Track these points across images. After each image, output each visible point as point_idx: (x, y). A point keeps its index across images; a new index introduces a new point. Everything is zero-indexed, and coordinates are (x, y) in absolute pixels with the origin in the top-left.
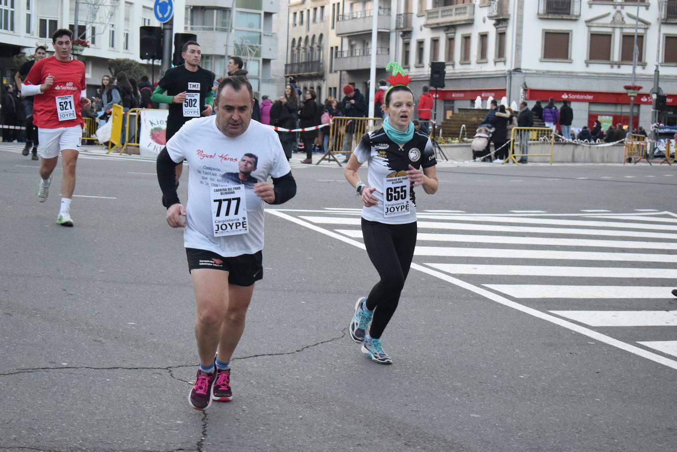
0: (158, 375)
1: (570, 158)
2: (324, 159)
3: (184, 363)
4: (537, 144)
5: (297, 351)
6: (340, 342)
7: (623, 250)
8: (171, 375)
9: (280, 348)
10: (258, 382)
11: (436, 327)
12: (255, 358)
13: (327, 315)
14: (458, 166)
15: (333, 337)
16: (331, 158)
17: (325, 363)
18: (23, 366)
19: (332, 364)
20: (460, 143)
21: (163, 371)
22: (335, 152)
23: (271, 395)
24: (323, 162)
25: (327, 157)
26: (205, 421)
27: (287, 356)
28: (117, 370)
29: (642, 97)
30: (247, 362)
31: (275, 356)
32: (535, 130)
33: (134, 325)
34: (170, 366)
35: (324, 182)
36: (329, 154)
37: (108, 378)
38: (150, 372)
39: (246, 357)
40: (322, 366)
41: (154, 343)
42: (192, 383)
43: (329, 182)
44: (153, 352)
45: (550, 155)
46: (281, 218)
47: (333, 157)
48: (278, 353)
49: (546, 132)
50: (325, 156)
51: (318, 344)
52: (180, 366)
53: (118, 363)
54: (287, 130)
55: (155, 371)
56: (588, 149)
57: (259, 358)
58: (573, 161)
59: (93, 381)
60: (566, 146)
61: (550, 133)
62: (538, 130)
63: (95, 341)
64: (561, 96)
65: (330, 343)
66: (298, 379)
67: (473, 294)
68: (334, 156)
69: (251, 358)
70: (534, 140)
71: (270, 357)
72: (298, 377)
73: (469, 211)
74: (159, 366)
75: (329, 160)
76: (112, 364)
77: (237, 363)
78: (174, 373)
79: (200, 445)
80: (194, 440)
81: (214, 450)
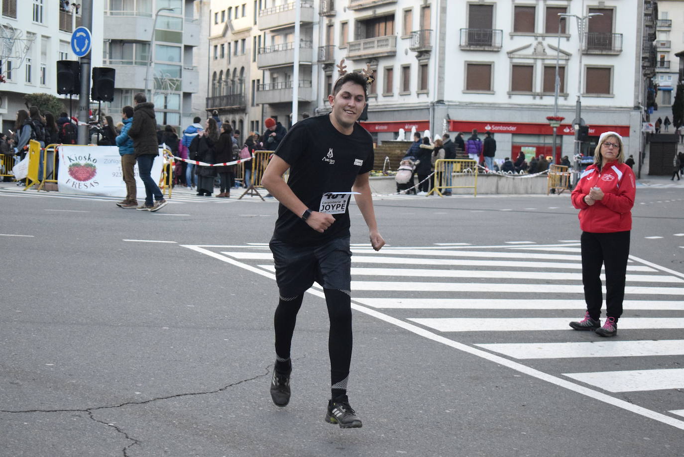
0: (77, 417)
1: (494, 189)
2: (246, 193)
3: (104, 404)
4: (461, 176)
5: (220, 390)
6: (263, 380)
7: (548, 282)
8: (91, 417)
9: (203, 387)
10: (180, 423)
11: (361, 363)
12: (177, 398)
13: (250, 352)
14: (382, 199)
15: (257, 375)
16: (254, 192)
17: (249, 401)
19: (256, 403)
20: (384, 175)
21: (83, 413)
22: (258, 186)
23: (193, 435)
24: (246, 196)
25: (250, 191)
27: (210, 395)
28: (34, 413)
29: (565, 128)
30: (169, 402)
31: (198, 396)
32: (459, 162)
33: (52, 367)
34: (90, 407)
35: (247, 217)
36: (252, 188)
37: (26, 422)
38: (69, 414)
39: (168, 397)
40: (246, 405)
41: (73, 384)
42: (112, 425)
43: (251, 217)
44: (72, 393)
45: (474, 186)
46: (203, 254)
47: (256, 191)
48: (201, 392)
49: (470, 164)
50: (248, 190)
51: (242, 382)
52: (100, 408)
53: (36, 408)
54: (209, 165)
55: (74, 413)
56: (512, 180)
57: (181, 397)
58: (497, 193)
59: (10, 425)
60: (490, 178)
61: (473, 164)
62: (462, 162)
63: (11, 383)
64: (484, 127)
65: (253, 381)
66: (221, 418)
67: (398, 328)
68: (258, 190)
69: (173, 398)
70: (458, 172)
71: (192, 396)
72: (221, 416)
74: (78, 408)
75: (252, 195)
76: (30, 408)
77: (159, 403)
78: (95, 413)
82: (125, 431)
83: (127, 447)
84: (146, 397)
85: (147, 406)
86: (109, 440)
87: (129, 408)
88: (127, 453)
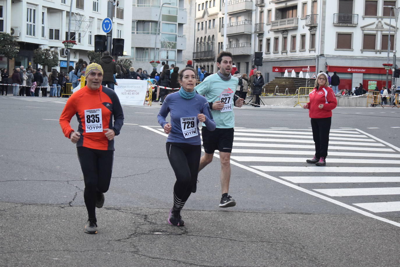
3: (75, 180)
5: (125, 177)
6: (145, 174)
9: (118, 176)
13: (146, 165)
15: (143, 173)
17: (134, 181)
18: (9, 179)
19: (137, 181)
20: (274, 95)
21: (65, 182)
26: (76, 196)
27: (120, 178)
28: (46, 181)
33: (59, 168)
34: (69, 180)
37: (42, 184)
38: (59, 182)
40: (132, 182)
41: (65, 173)
42: (76, 185)
44: (63, 176)
46: (148, 129)
51: (135, 175)
53: (48, 180)
54: (171, 89)
55: (62, 182)
59: (36, 184)
63: (41, 172)
65: (141, 174)
74: (64, 180)
78: (69, 183)
79: (70, 203)
80: (68, 201)
81: (75, 204)
82: (80, 188)
83: (78, 192)
86: (72, 190)
88: (77, 194)
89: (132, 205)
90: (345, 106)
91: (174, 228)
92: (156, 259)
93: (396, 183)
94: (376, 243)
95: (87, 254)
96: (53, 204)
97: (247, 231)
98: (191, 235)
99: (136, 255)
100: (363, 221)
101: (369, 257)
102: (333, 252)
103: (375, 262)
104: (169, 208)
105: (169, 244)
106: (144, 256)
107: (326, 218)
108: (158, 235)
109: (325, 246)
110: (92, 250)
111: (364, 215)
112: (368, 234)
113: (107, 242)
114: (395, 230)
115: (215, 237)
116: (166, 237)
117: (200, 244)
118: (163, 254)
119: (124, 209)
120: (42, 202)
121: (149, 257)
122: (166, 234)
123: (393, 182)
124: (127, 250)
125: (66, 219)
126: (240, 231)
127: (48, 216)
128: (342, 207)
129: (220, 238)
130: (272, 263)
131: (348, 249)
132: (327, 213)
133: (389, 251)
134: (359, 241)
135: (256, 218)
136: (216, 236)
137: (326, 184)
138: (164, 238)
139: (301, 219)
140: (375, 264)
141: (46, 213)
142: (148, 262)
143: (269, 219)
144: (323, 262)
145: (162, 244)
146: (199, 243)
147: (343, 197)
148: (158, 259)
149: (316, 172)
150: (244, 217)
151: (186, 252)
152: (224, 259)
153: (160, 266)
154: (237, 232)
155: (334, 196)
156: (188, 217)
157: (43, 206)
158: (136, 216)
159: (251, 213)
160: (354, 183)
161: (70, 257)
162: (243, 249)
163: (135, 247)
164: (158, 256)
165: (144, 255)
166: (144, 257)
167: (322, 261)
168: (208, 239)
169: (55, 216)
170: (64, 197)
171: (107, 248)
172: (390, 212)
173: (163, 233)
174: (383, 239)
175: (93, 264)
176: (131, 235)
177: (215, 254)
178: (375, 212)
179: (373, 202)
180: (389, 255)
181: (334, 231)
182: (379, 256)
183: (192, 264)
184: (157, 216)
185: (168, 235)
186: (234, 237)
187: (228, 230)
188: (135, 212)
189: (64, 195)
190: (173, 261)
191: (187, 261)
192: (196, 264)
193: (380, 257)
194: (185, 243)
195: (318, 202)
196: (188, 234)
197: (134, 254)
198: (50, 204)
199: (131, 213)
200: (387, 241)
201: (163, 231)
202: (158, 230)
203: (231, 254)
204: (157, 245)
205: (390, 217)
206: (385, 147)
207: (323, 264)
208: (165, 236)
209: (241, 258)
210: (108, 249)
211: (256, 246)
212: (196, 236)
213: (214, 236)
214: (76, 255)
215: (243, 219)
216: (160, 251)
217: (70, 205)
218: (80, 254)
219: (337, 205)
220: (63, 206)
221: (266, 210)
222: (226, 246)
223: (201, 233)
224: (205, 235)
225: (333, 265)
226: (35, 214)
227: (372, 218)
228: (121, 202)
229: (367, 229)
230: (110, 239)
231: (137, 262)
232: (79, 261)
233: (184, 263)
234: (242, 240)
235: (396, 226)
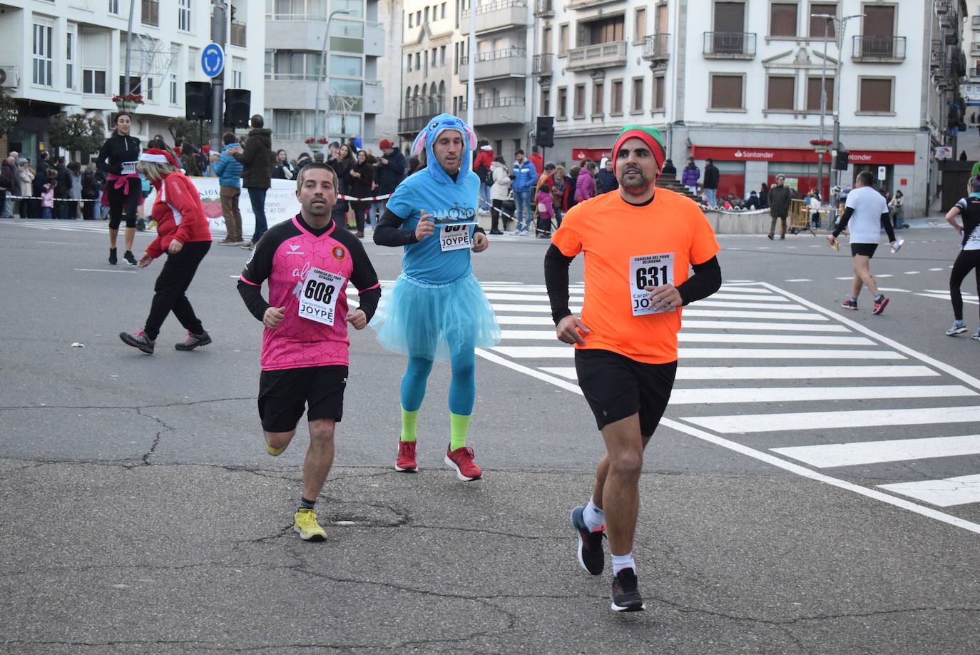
0: (126, 412)
3: (153, 404)
8: (139, 412)
9: (249, 394)
10: (215, 418)
12: (222, 401)
18: (5, 405)
21: (132, 409)
28: (90, 409)
30: (212, 404)
34: (140, 406)
37: (80, 414)
38: (119, 410)
39: (213, 401)
41: (131, 390)
42: (155, 417)
44: (128, 396)
52: (148, 406)
53: (92, 405)
54: (356, 199)
55: (124, 409)
57: (225, 401)
59: (66, 416)
63: (76, 388)
69: (218, 401)
73: (527, 283)
74: (129, 406)
76: (87, 405)
77: (203, 404)
78: (141, 411)
79: (146, 457)
80: (142, 453)
81: (157, 459)
82: (164, 422)
83: (161, 432)
84: (193, 401)
85: (191, 407)
86: (147, 428)
87: (175, 407)
88: (160, 435)
89: (284, 459)
90: (734, 233)
91: (382, 511)
92: (345, 583)
93: (860, 401)
94: (830, 537)
95: (189, 574)
96: (108, 461)
97: (543, 515)
98: (421, 526)
99: (300, 574)
100: (796, 488)
101: (818, 568)
102: (737, 558)
103: (830, 579)
104: (367, 465)
105: (373, 546)
106: (319, 575)
107: (715, 481)
108: (346, 526)
109: (718, 546)
110: (201, 564)
111: (797, 474)
112: (810, 515)
113: (232, 545)
114: (866, 505)
115: (474, 530)
116: (365, 531)
117: (441, 547)
118: (361, 571)
119: (267, 470)
120: (81, 457)
121: (331, 578)
122: (363, 525)
123: (853, 400)
124: (280, 562)
125: (139, 494)
126: (529, 516)
127: (98, 488)
128: (747, 456)
129: (485, 531)
130: (604, 585)
131: (770, 550)
132: (717, 471)
133: (860, 553)
134: (791, 533)
135: (560, 484)
136: (475, 528)
137: (709, 407)
138: (360, 533)
139: (660, 486)
140: (831, 585)
141: (93, 481)
142: (327, 590)
143: (589, 485)
144: (717, 583)
145: (357, 548)
146: (439, 545)
147: (747, 434)
148: (349, 583)
149: (683, 380)
150: (535, 484)
151: (412, 565)
152: (496, 580)
153: (356, 598)
154: (522, 518)
155: (727, 431)
156: (410, 486)
157: (86, 465)
158: (294, 483)
159: (549, 472)
160: (768, 403)
161: (151, 580)
162: (537, 555)
163: (296, 555)
164: (350, 576)
165: (317, 573)
166: (318, 578)
167: (715, 580)
168: (459, 534)
169: (112, 487)
170: (131, 445)
171: (234, 559)
172: (853, 467)
173: (357, 522)
174: (844, 527)
175: (204, 596)
176: (287, 528)
177: (476, 569)
178: (820, 466)
179: (814, 444)
180: (859, 563)
181: (734, 510)
182: (838, 566)
183: (426, 592)
184: (340, 484)
185: (370, 526)
186: (516, 529)
187: (501, 511)
188: (292, 477)
189: (131, 440)
190: (384, 587)
191: (416, 585)
192: (435, 591)
193: (842, 569)
194: (408, 544)
195: (693, 447)
196: (412, 525)
197: (296, 572)
198: (101, 461)
199: (282, 478)
200: (852, 531)
201: (357, 519)
202: (345, 516)
203: (512, 568)
204: (346, 550)
205: (853, 477)
206: (828, 321)
207: (717, 587)
208: (363, 529)
209: (535, 577)
210: (236, 561)
211: (566, 548)
212: (431, 529)
213: (472, 528)
214: (166, 575)
215: (534, 487)
216: (353, 563)
217: (146, 463)
218: (175, 573)
219: (736, 452)
220: (129, 464)
221: (580, 467)
222: (500, 550)
223: (441, 521)
224: (452, 526)
225: (740, 589)
226: (68, 485)
227: (814, 480)
228: (260, 454)
229: (807, 505)
230: (241, 538)
231: (304, 590)
232: (173, 590)
233: (408, 590)
234: (535, 536)
235: (870, 498)
